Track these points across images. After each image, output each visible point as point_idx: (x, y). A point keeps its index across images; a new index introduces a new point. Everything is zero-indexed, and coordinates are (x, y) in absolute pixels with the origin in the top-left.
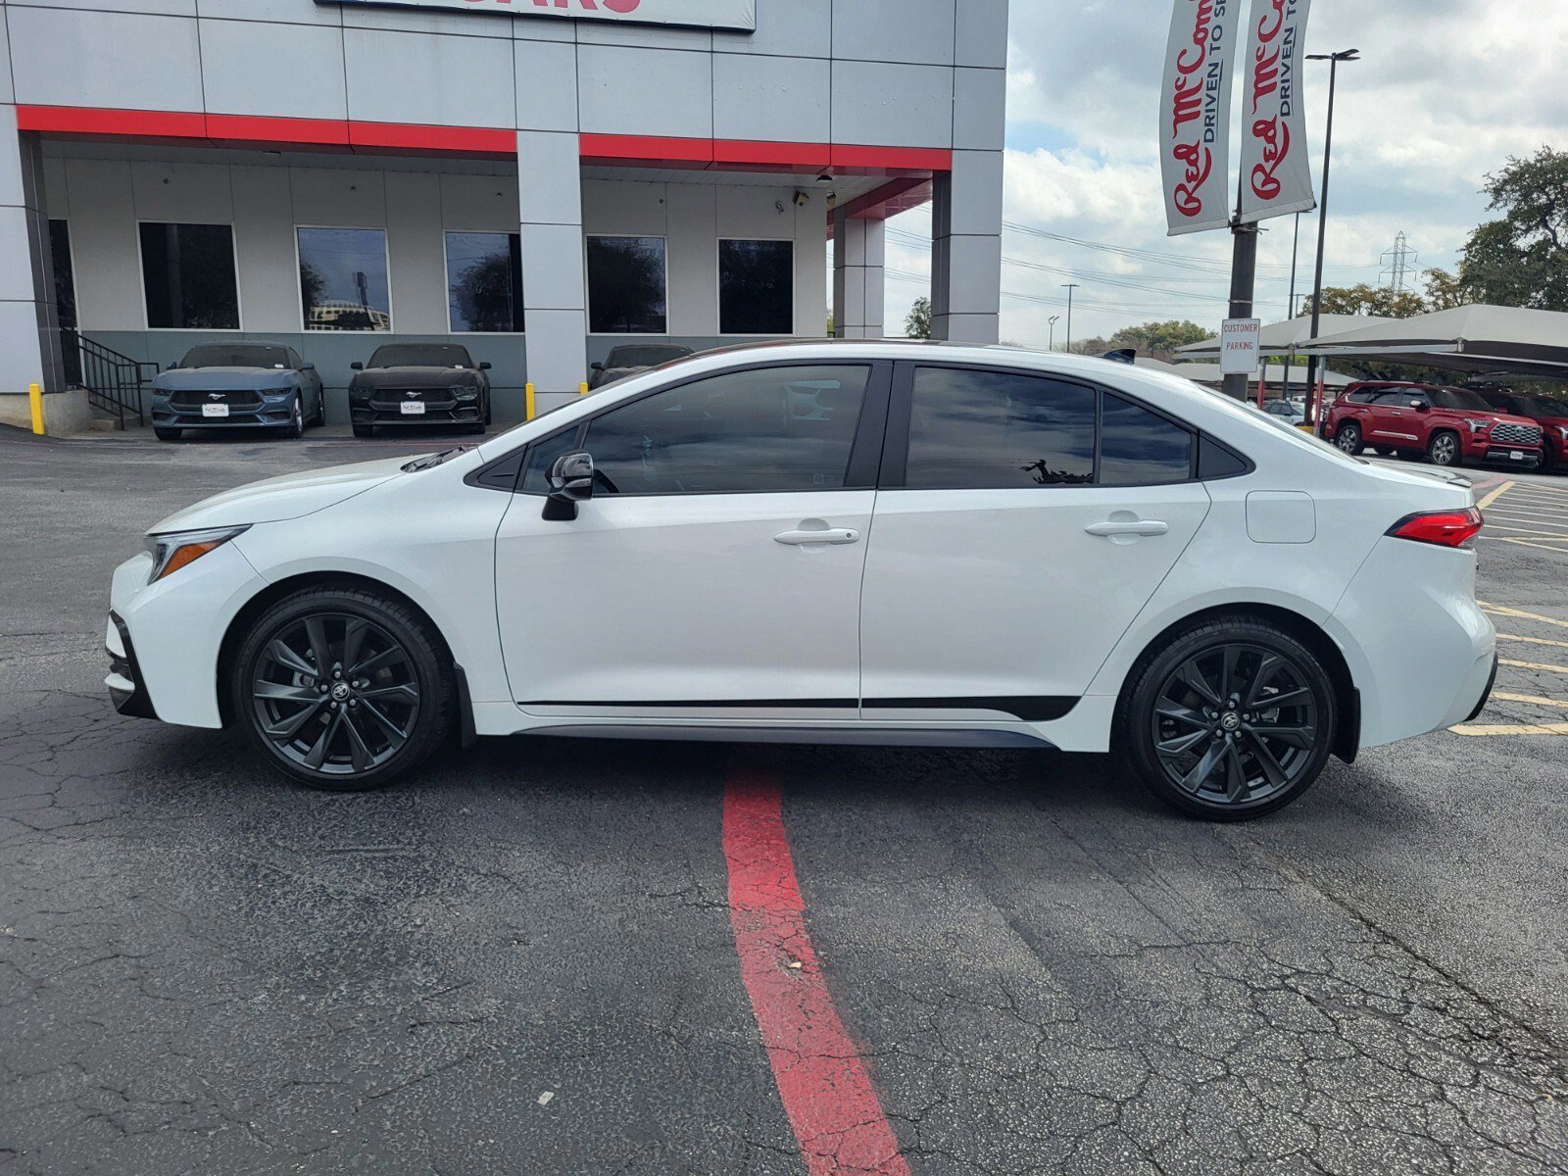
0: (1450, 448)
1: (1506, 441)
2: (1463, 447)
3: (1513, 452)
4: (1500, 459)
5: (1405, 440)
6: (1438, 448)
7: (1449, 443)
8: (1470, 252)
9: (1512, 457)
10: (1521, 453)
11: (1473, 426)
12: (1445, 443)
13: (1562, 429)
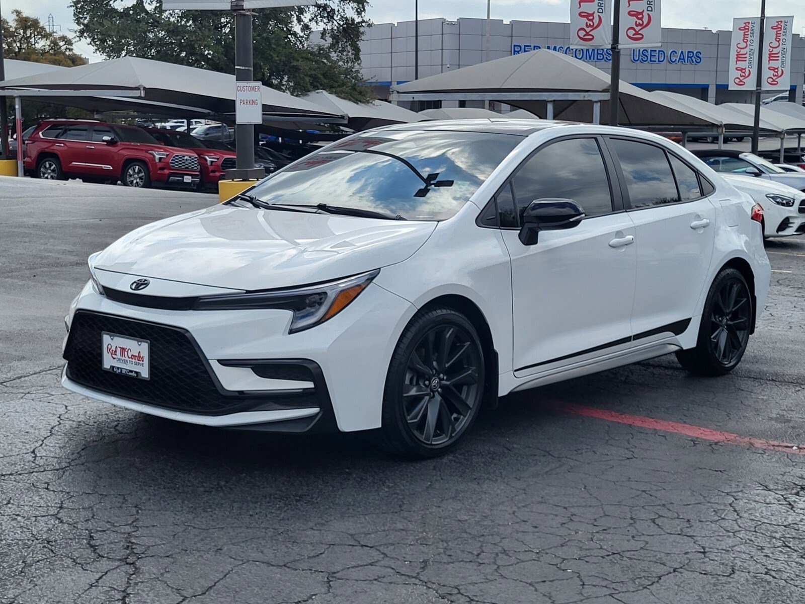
0: (141, 175)
1: (180, 169)
2: (151, 174)
3: (185, 177)
4: (178, 182)
5: (101, 169)
6: (131, 176)
7: (139, 172)
8: (77, 8)
9: (185, 181)
10: (190, 177)
11: (157, 156)
12: (136, 171)
13: (207, 157)
